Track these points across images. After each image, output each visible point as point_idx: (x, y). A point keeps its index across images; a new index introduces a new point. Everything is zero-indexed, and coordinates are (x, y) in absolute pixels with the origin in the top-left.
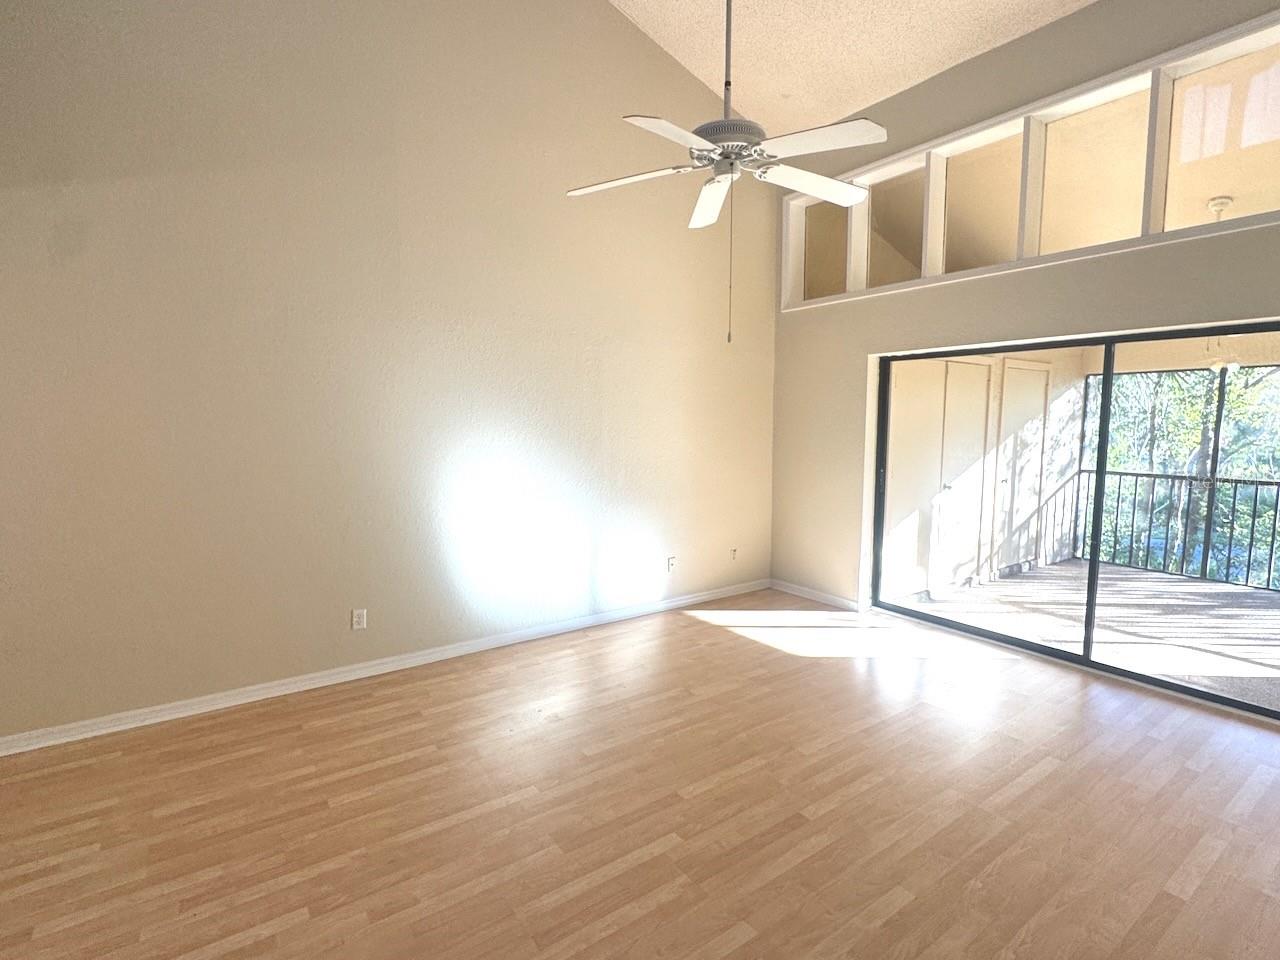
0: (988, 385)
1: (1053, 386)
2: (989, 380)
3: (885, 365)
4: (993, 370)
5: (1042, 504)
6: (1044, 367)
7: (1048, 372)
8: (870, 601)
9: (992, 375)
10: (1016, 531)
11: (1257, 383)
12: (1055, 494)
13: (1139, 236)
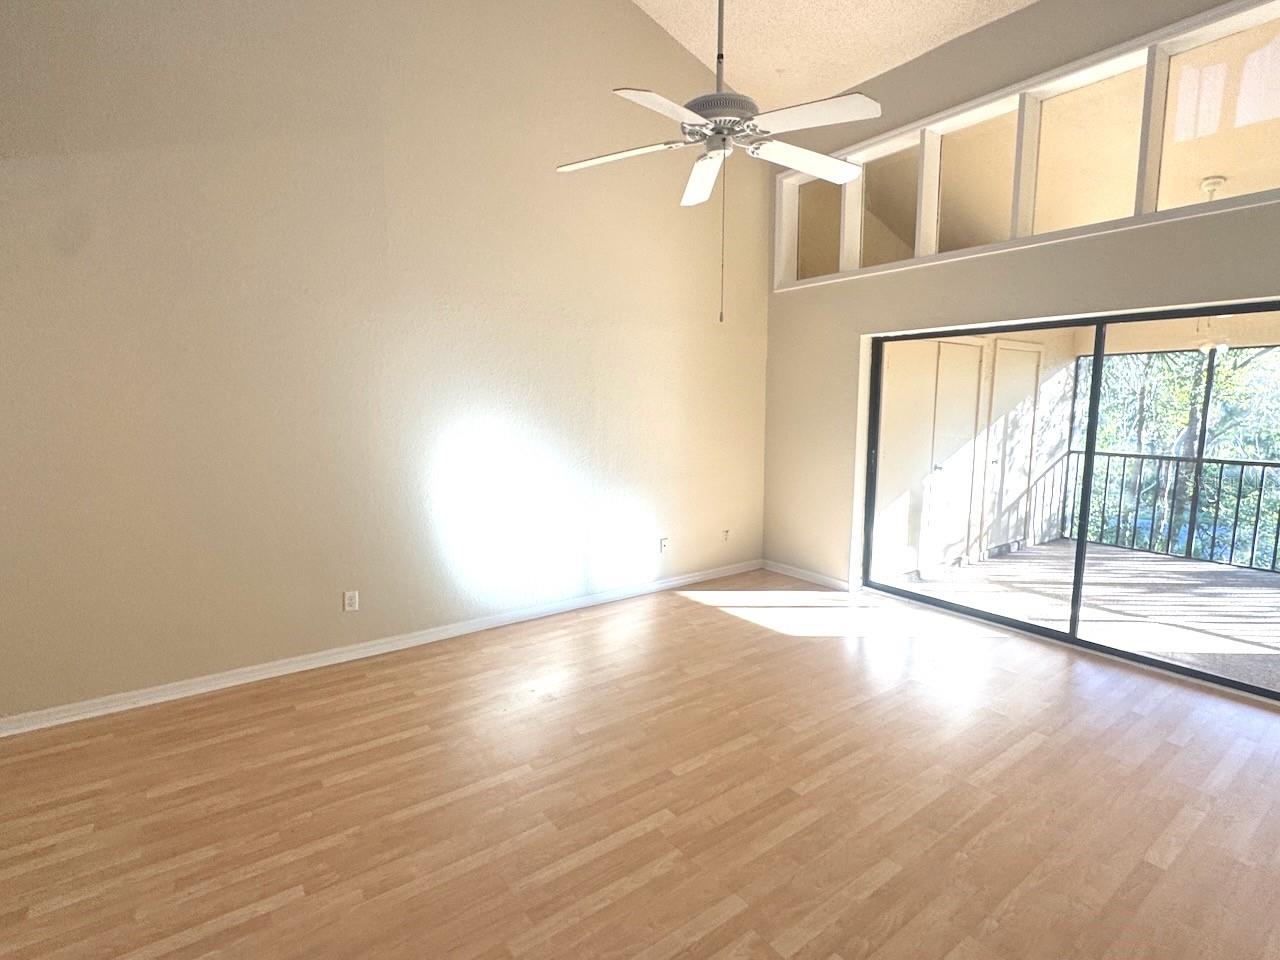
0: (980, 366)
1: (1044, 367)
2: (981, 363)
3: (877, 345)
4: (985, 350)
5: (1031, 485)
6: (1036, 348)
7: (1040, 352)
8: (861, 581)
9: (984, 355)
10: (1005, 511)
11: (1245, 364)
12: (1044, 475)
13: (1132, 215)
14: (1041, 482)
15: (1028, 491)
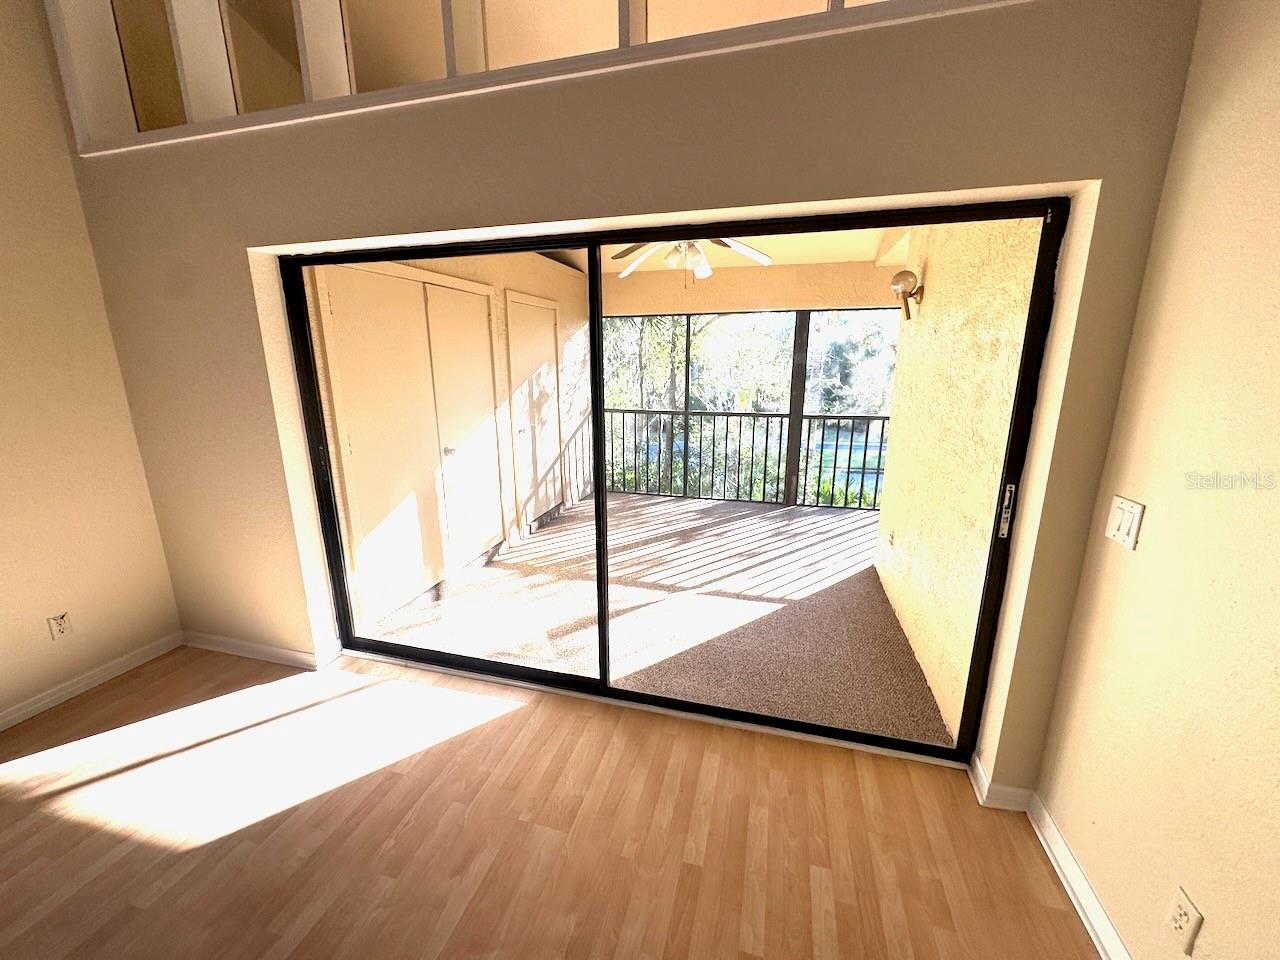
0: (490, 321)
1: (562, 327)
2: (489, 315)
3: (291, 270)
4: (492, 301)
5: (563, 449)
6: (551, 304)
7: (555, 310)
8: (338, 643)
9: (492, 307)
10: (542, 481)
11: (700, 331)
12: (574, 435)
13: (617, 46)
14: (572, 444)
15: (561, 456)
